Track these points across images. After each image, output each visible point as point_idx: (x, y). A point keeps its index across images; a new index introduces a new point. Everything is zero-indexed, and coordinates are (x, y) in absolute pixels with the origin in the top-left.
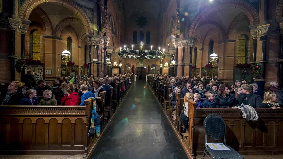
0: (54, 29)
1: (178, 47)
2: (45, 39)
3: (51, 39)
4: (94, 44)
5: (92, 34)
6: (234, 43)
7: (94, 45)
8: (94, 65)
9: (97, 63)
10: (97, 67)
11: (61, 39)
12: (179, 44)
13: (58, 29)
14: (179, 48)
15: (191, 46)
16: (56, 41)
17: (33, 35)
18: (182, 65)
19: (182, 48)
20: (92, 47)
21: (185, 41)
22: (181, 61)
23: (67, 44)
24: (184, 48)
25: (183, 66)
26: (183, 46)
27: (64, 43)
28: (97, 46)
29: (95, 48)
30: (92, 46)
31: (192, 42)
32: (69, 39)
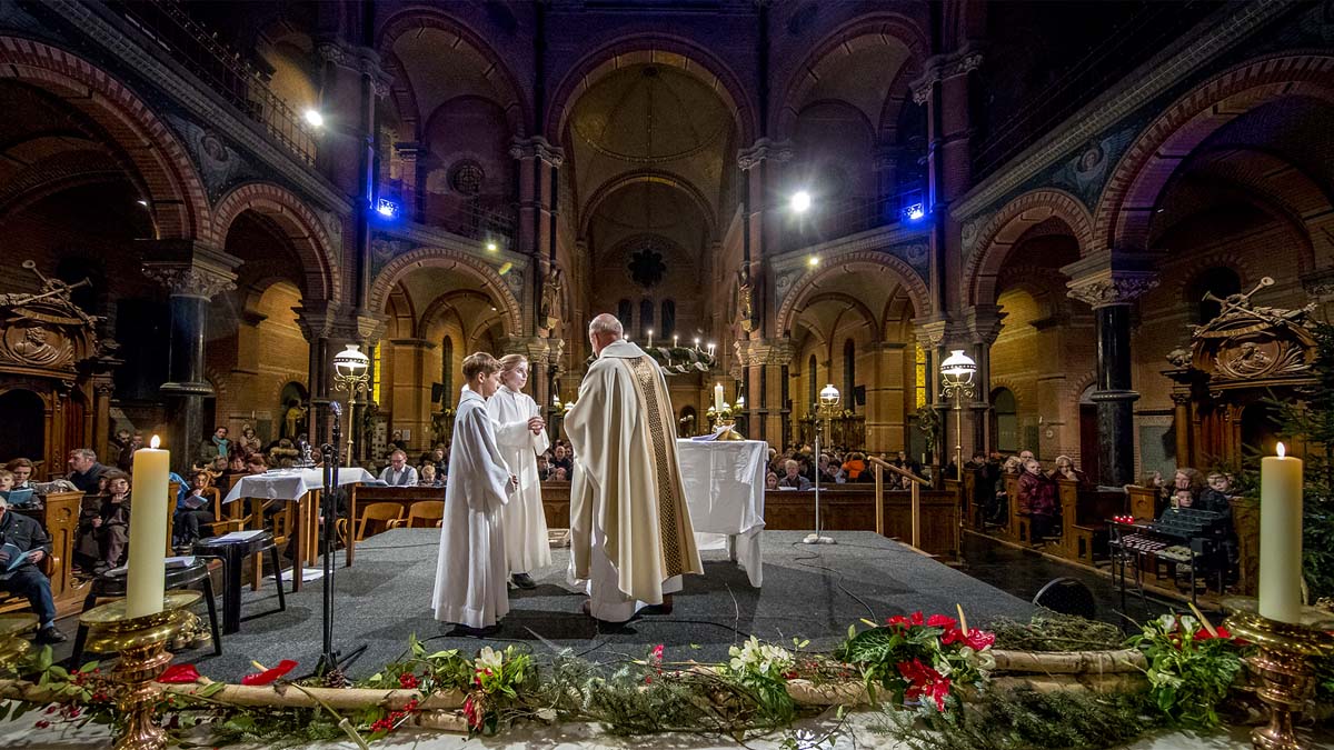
0: (418, 321)
1: (748, 363)
2: (396, 348)
3: (411, 348)
6: (902, 352)
11: (431, 346)
12: (750, 357)
13: (426, 322)
14: (753, 367)
15: (783, 362)
16: (422, 351)
19: (760, 367)
21: (766, 349)
23: (441, 355)
24: (764, 367)
25: (763, 415)
26: (760, 363)
27: (437, 354)
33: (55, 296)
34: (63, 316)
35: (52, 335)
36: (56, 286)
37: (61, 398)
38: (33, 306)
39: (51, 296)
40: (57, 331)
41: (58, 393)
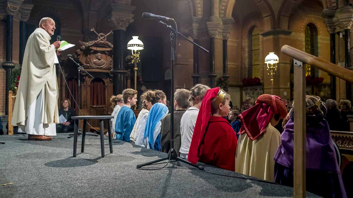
2: (265, 38)
4: (338, 30)
5: (334, 7)
11: (288, 33)
13: (283, 16)
16: (279, 38)
17: (252, 36)
20: (337, 35)
23: (304, 39)
27: (298, 38)
28: (344, 33)
30: (335, 34)
32: (312, 29)
33: (101, 40)
34: (106, 47)
35: (104, 55)
36: (102, 36)
37: (110, 81)
38: (96, 45)
39: (100, 40)
40: (105, 54)
41: (109, 79)
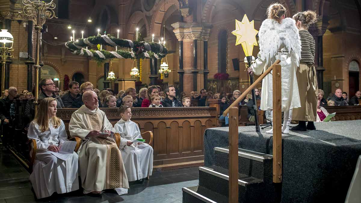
1: (183, 38)
7: (19, 19)
8: (20, 66)
9: (27, 63)
10: (27, 71)
12: (185, 34)
14: (186, 40)
15: (205, 39)
18: (193, 72)
19: (193, 41)
20: (15, 23)
22: (190, 64)
24: (196, 42)
25: (195, 73)
26: (194, 39)
28: (28, 24)
29: (25, 26)
31: (208, 33)
